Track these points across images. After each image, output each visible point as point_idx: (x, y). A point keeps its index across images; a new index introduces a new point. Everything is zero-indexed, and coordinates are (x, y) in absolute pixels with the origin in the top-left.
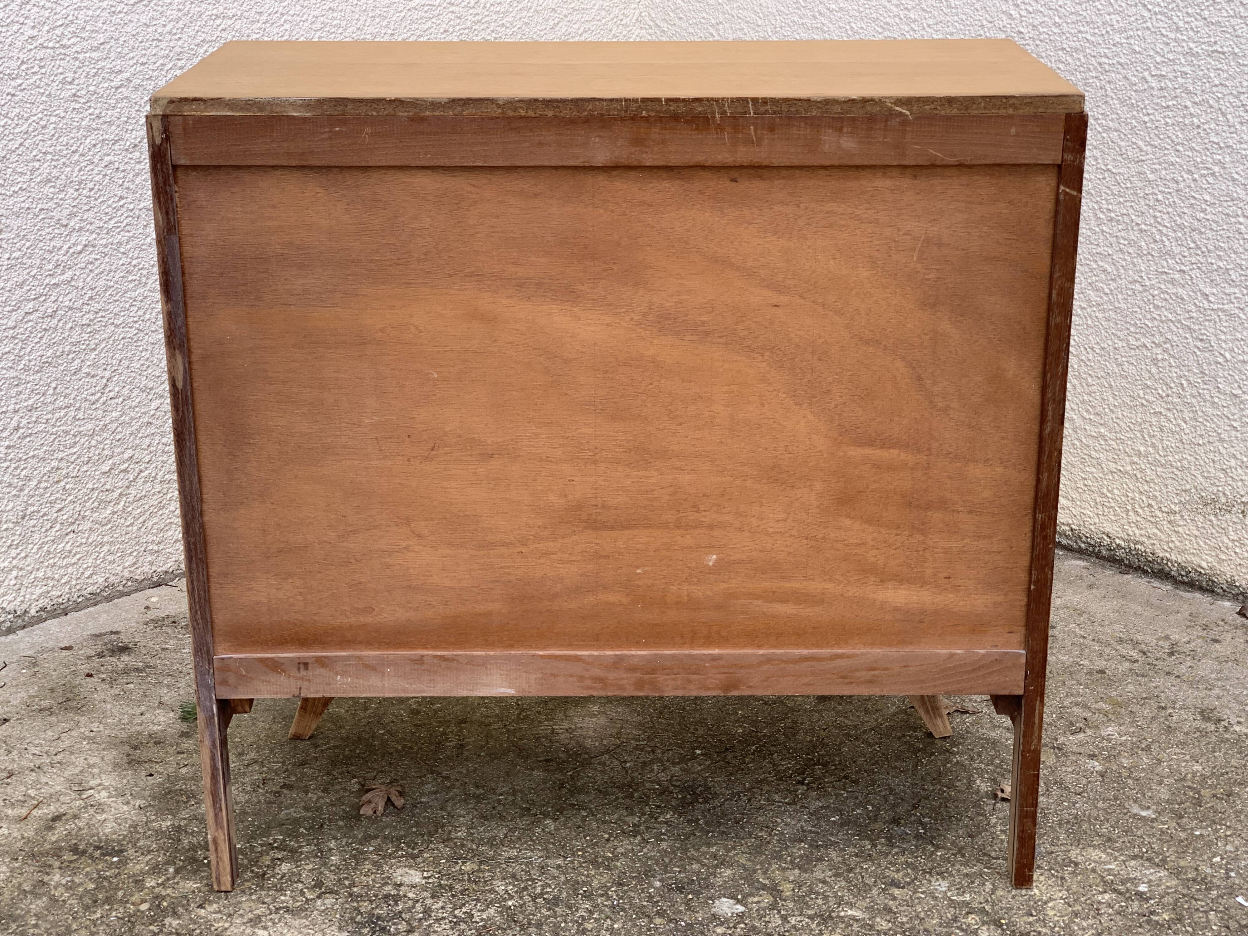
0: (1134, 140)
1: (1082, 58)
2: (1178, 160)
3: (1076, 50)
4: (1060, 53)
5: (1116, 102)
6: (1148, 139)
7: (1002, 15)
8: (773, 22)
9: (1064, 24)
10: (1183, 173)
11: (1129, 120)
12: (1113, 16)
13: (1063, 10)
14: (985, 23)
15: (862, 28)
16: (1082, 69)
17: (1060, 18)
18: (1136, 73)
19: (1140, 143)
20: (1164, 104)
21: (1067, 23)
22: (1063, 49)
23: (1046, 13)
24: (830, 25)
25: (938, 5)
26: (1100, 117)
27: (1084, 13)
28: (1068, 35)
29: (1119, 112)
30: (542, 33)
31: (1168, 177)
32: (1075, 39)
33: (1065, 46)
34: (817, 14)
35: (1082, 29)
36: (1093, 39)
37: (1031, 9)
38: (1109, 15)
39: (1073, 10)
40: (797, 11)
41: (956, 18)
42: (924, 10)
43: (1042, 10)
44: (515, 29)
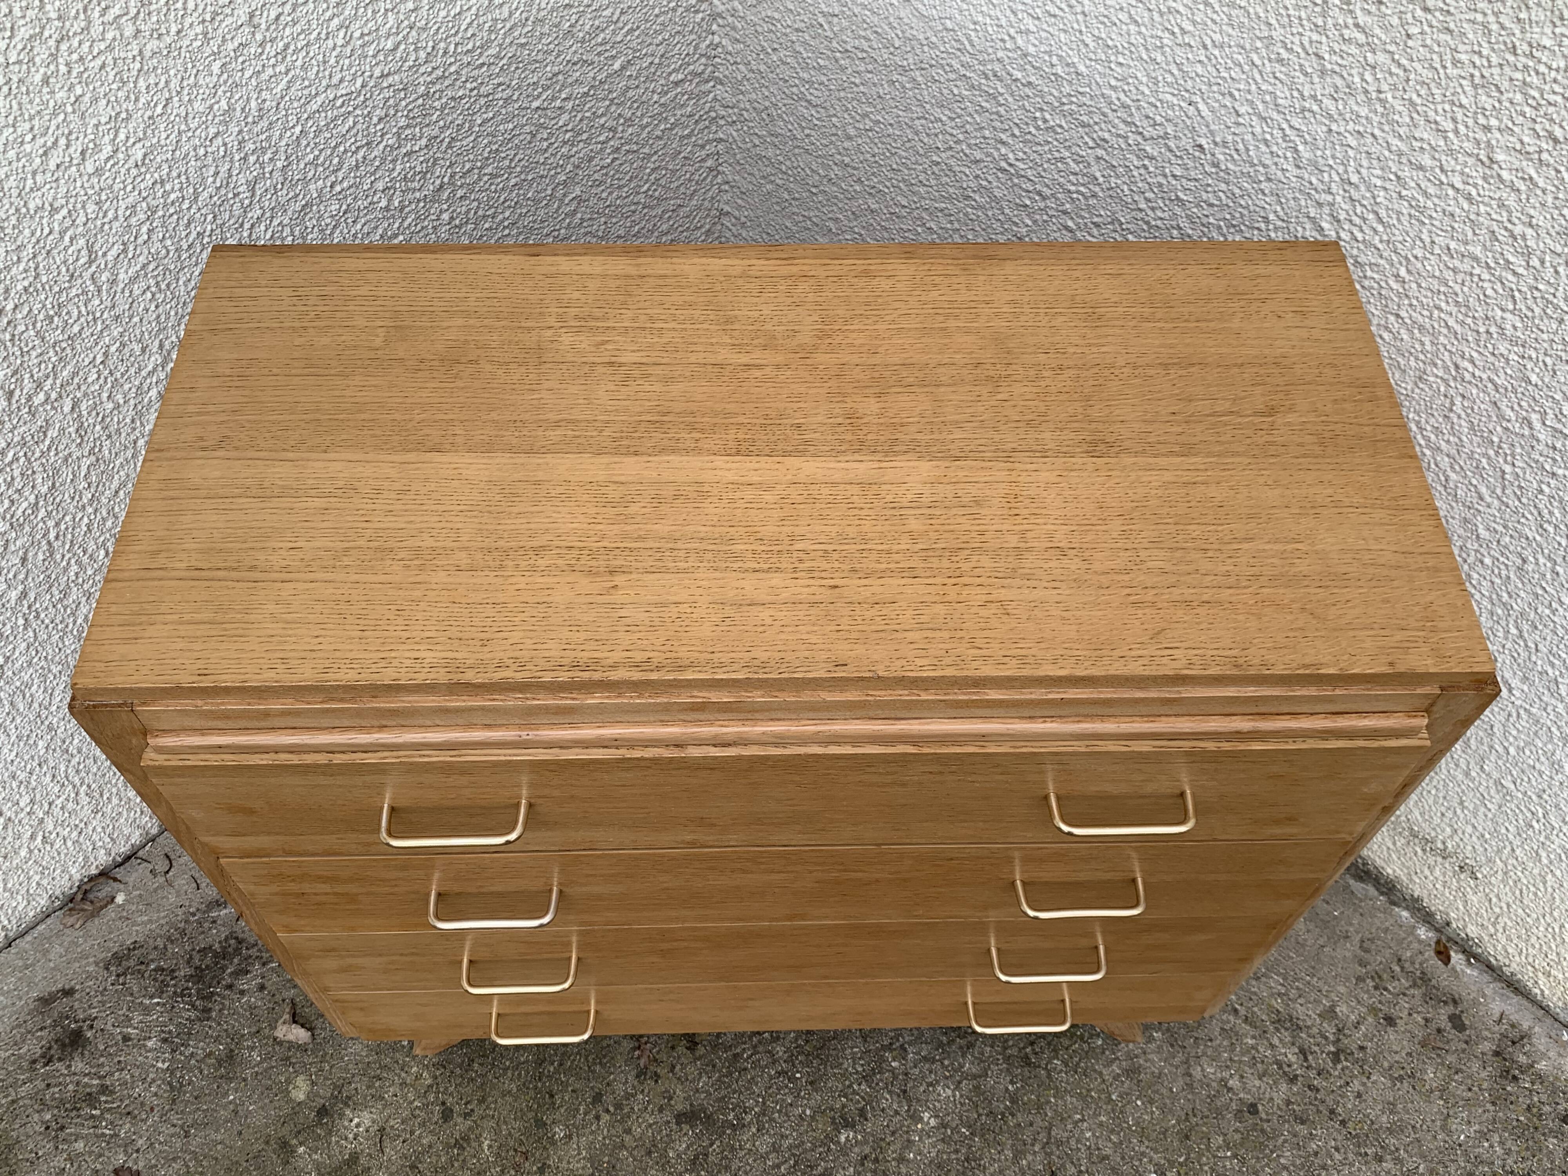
0: (1474, 482)
1: (1427, 343)
2: (1538, 538)
3: (1421, 328)
4: (1392, 318)
5: (1464, 423)
6: (1499, 491)
7: (1306, 220)
8: (918, 51)
9: (1414, 286)
10: (1540, 556)
11: (1477, 456)
12: (1508, 315)
13: (1419, 265)
14: (1272, 217)
15: (1061, 126)
16: (1422, 357)
17: (1409, 272)
18: (1516, 407)
19: (1483, 490)
20: (1548, 467)
21: (1419, 286)
22: (1398, 316)
23: (1385, 254)
24: (1010, 99)
25: (1197, 154)
26: (1429, 428)
27: (1457, 288)
28: (1415, 302)
29: (1465, 439)
30: (552, 46)
31: (1512, 548)
32: (1426, 313)
33: (1403, 314)
34: (990, 74)
35: (1443, 305)
36: (1458, 328)
37: (1359, 236)
38: (1503, 310)
39: (1437, 274)
40: (959, 53)
41: (1223, 186)
42: (1171, 151)
43: (1380, 246)
44: (504, 61)
